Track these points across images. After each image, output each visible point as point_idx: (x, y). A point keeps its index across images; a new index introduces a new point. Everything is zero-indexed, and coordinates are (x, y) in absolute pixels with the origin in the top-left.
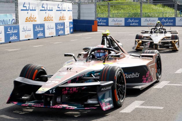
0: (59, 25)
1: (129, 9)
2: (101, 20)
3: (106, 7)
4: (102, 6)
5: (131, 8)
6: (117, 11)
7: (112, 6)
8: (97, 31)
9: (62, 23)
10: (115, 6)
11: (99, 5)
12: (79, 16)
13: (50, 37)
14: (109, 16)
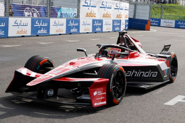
0: (116, 22)
1: (180, 12)
2: (154, 21)
3: (160, 9)
4: (155, 8)
5: (182, 11)
6: (169, 13)
7: (164, 9)
8: (149, 30)
9: (119, 20)
10: (167, 9)
11: (153, 7)
12: (135, 15)
13: (107, 32)
14: (161, 17)
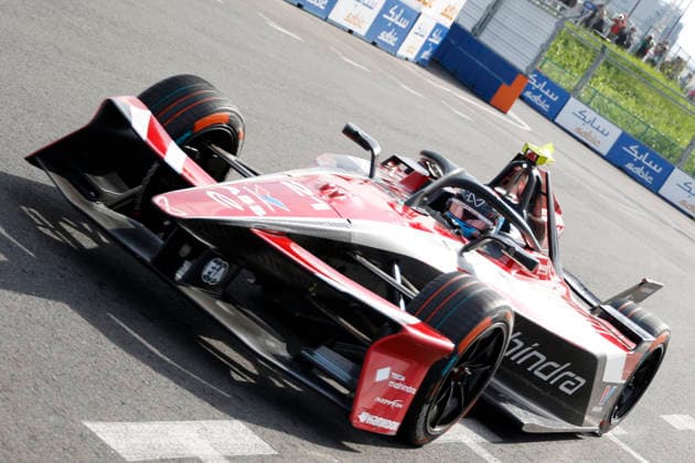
0: (397, 11)
1: (657, 110)
2: (541, 87)
3: (589, 56)
4: (577, 41)
5: (666, 112)
6: (616, 93)
7: (608, 65)
8: (504, 111)
9: (414, 11)
10: (618, 72)
11: (569, 32)
12: (482, 25)
13: (343, 29)
14: (576, 90)
